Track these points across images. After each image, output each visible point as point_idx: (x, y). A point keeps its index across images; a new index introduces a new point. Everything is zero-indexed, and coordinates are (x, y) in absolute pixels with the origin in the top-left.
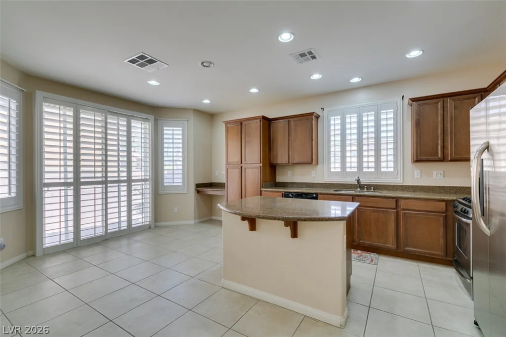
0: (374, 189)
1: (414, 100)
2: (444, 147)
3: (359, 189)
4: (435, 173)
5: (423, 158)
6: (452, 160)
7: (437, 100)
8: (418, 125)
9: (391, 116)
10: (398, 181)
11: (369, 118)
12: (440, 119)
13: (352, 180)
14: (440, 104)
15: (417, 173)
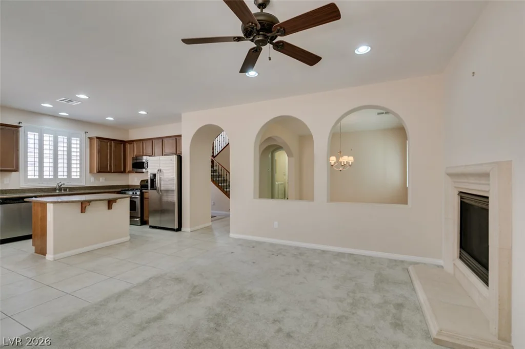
0: (64, 190)
1: (98, 138)
2: (110, 166)
3: (57, 191)
4: (101, 179)
5: (102, 170)
6: (114, 172)
7: (107, 141)
8: (100, 152)
9: (78, 142)
10: (83, 184)
11: (63, 141)
12: (109, 151)
13: (54, 185)
14: (109, 143)
15: (92, 179)
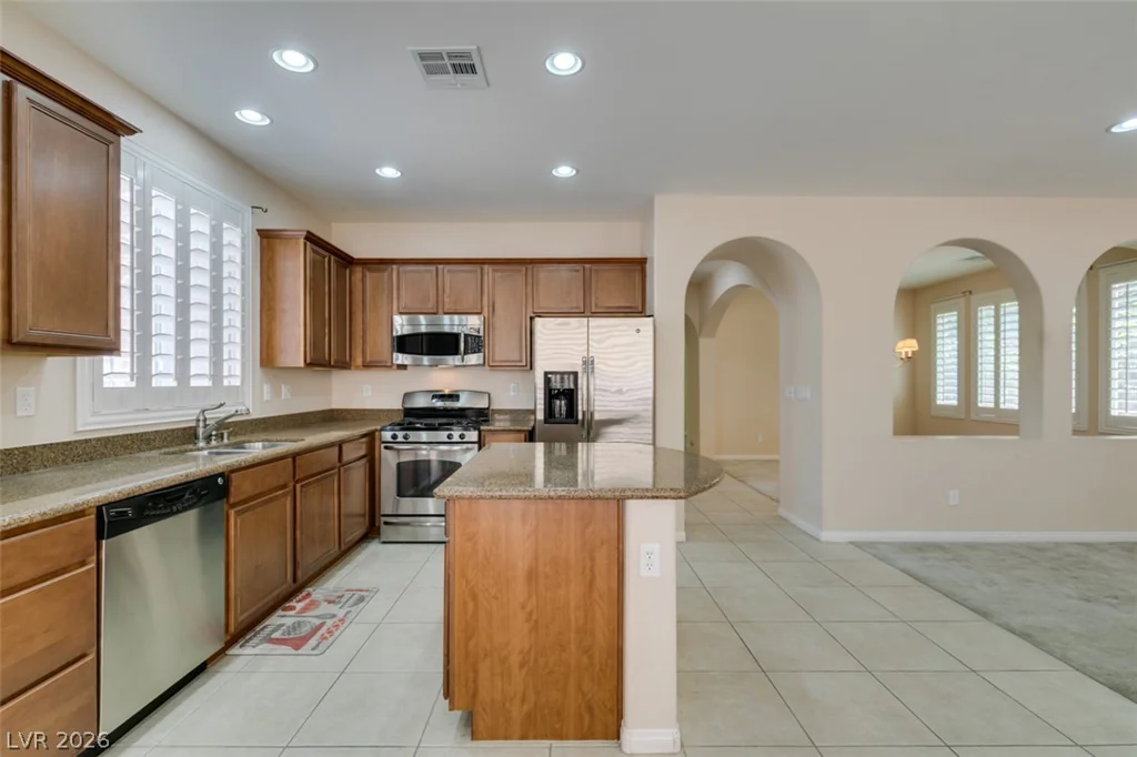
1: (309, 236)
2: (329, 342)
3: (202, 444)
4: (284, 389)
5: (315, 358)
6: (333, 367)
7: (323, 251)
8: (313, 288)
9: (237, 241)
12: (327, 287)
14: (327, 259)
15: (266, 388)
